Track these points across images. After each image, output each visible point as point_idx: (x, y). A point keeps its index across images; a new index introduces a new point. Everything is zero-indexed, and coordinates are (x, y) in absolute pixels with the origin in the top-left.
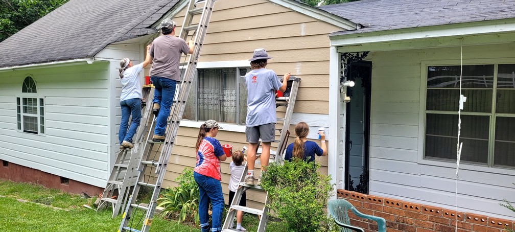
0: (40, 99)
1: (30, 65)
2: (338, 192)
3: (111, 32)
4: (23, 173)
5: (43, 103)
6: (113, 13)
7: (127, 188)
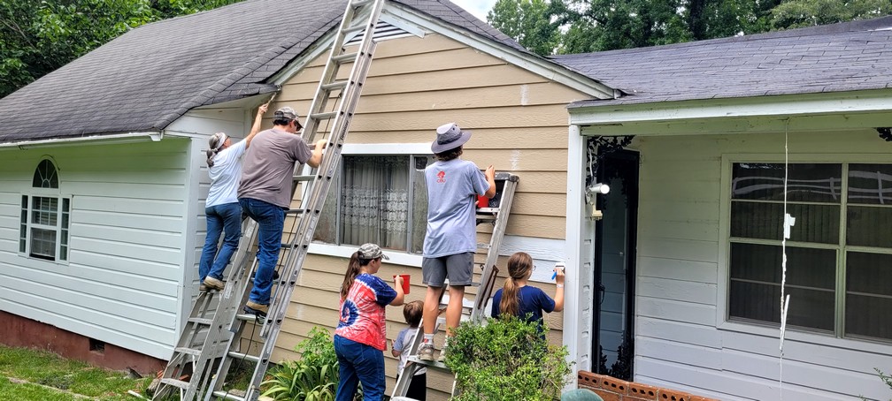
0: (64, 199)
1: (50, 141)
2: (580, 377)
3: (197, 87)
4: (24, 330)
5: (68, 207)
6: (202, 56)
7: (209, 361)
